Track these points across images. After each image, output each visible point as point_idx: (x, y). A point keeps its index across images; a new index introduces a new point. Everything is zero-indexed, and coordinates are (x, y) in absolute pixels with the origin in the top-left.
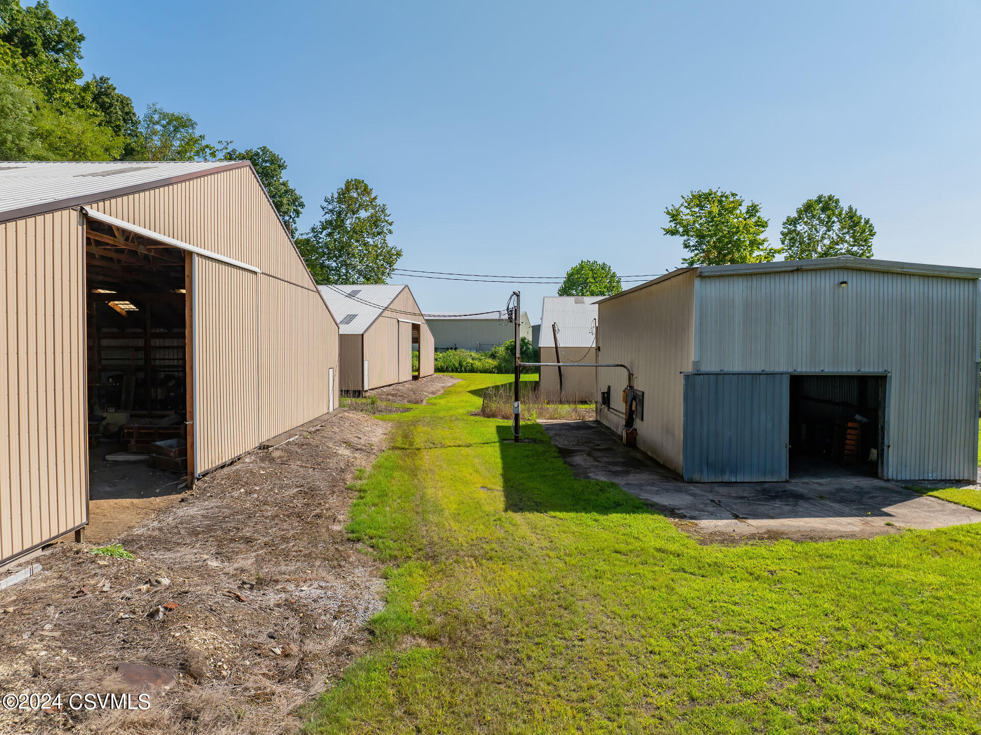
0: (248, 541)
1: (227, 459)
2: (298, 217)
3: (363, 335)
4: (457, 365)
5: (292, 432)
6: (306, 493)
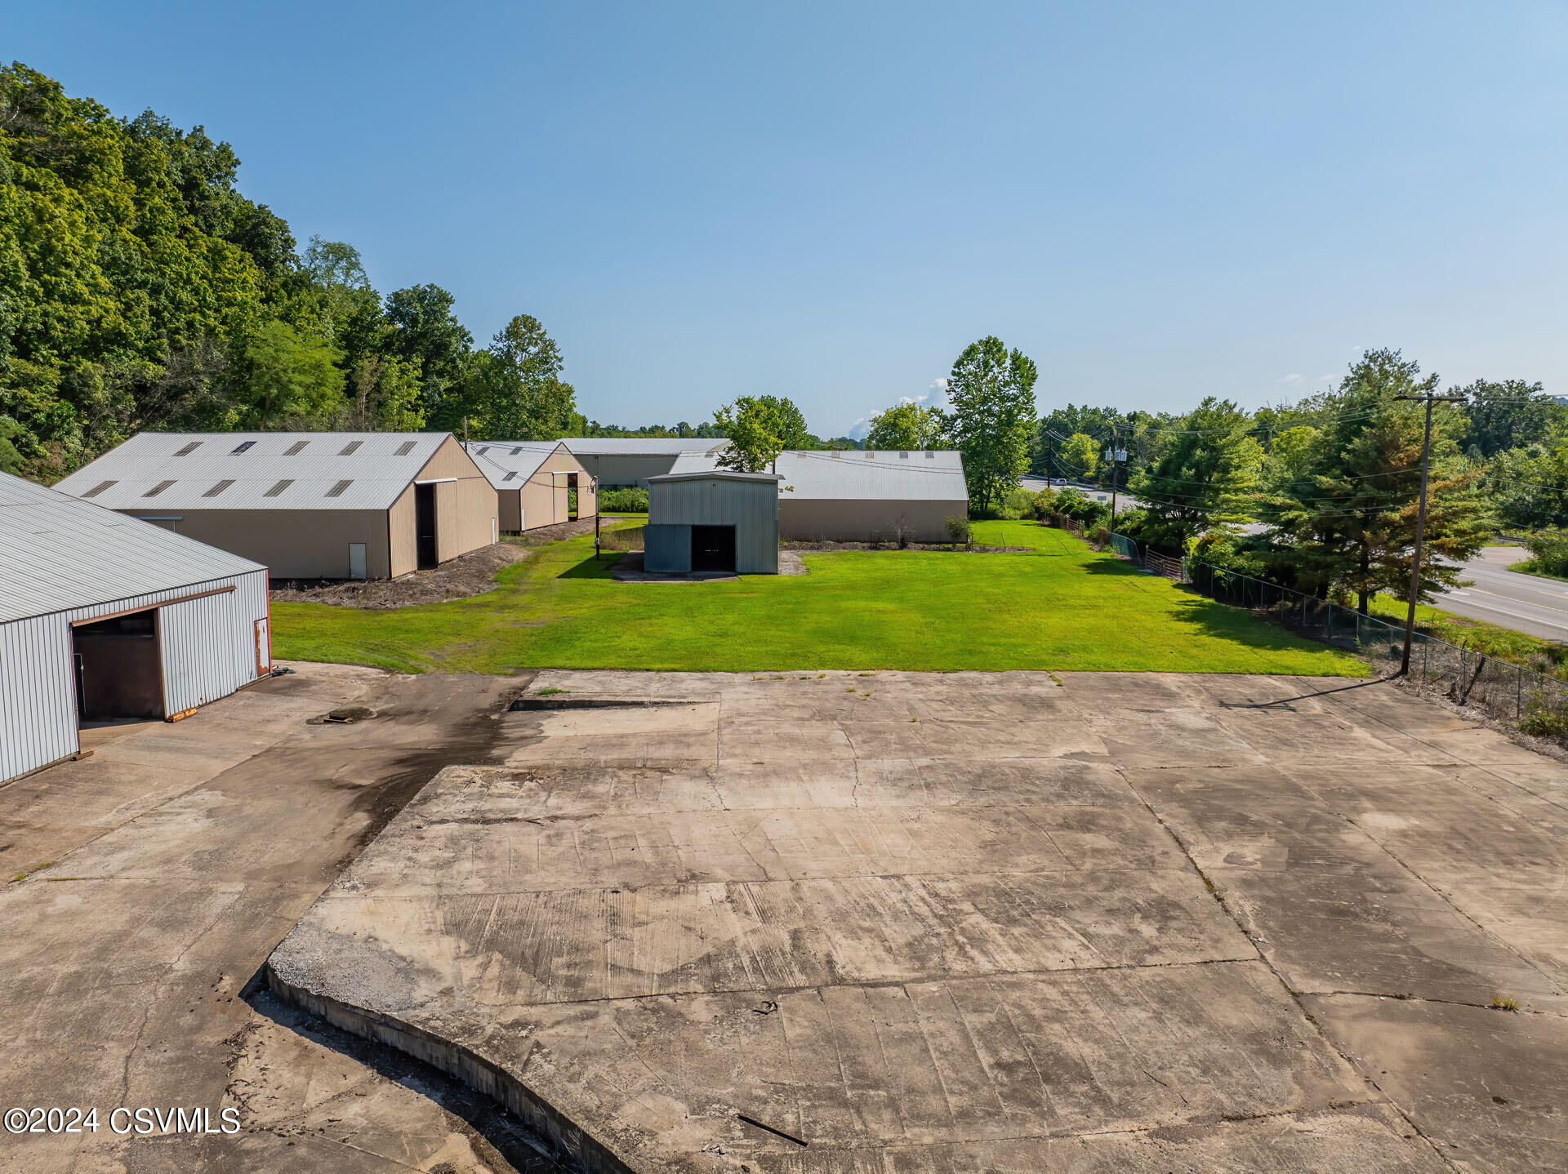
1: (448, 559)
3: (520, 490)
4: (629, 504)
5: (473, 551)
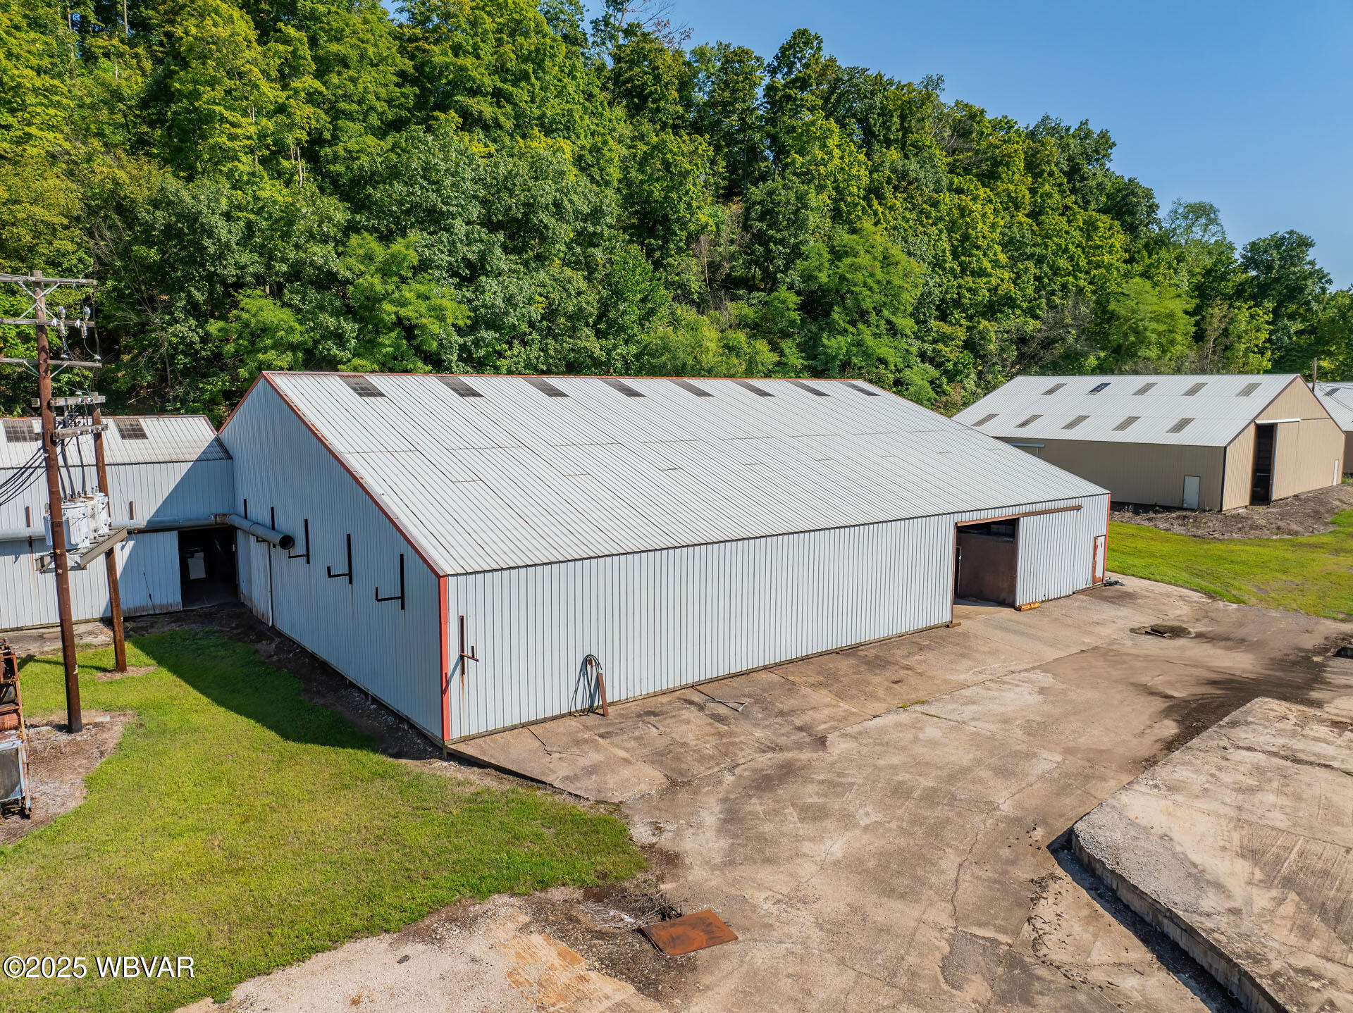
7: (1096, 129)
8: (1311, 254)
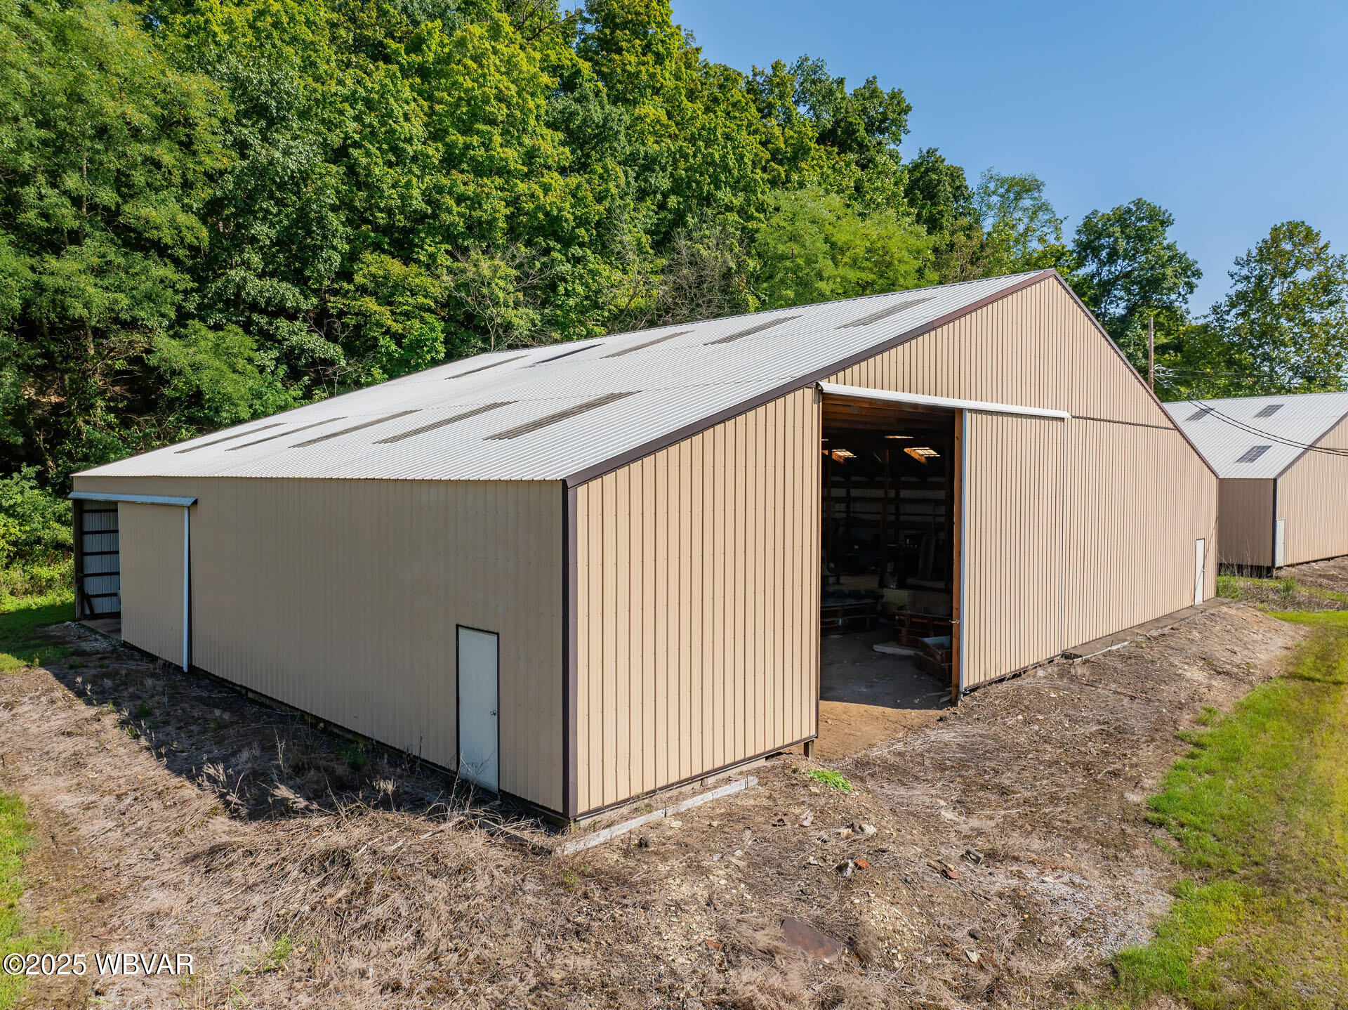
0: (1004, 792)
1: (1007, 670)
2: (1191, 292)
3: (1275, 480)
5: (1121, 636)
6: (1109, 735)
7: (885, 88)
8: (1170, 236)
